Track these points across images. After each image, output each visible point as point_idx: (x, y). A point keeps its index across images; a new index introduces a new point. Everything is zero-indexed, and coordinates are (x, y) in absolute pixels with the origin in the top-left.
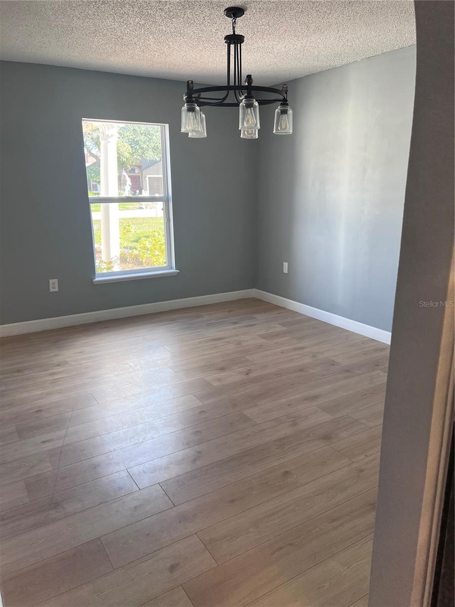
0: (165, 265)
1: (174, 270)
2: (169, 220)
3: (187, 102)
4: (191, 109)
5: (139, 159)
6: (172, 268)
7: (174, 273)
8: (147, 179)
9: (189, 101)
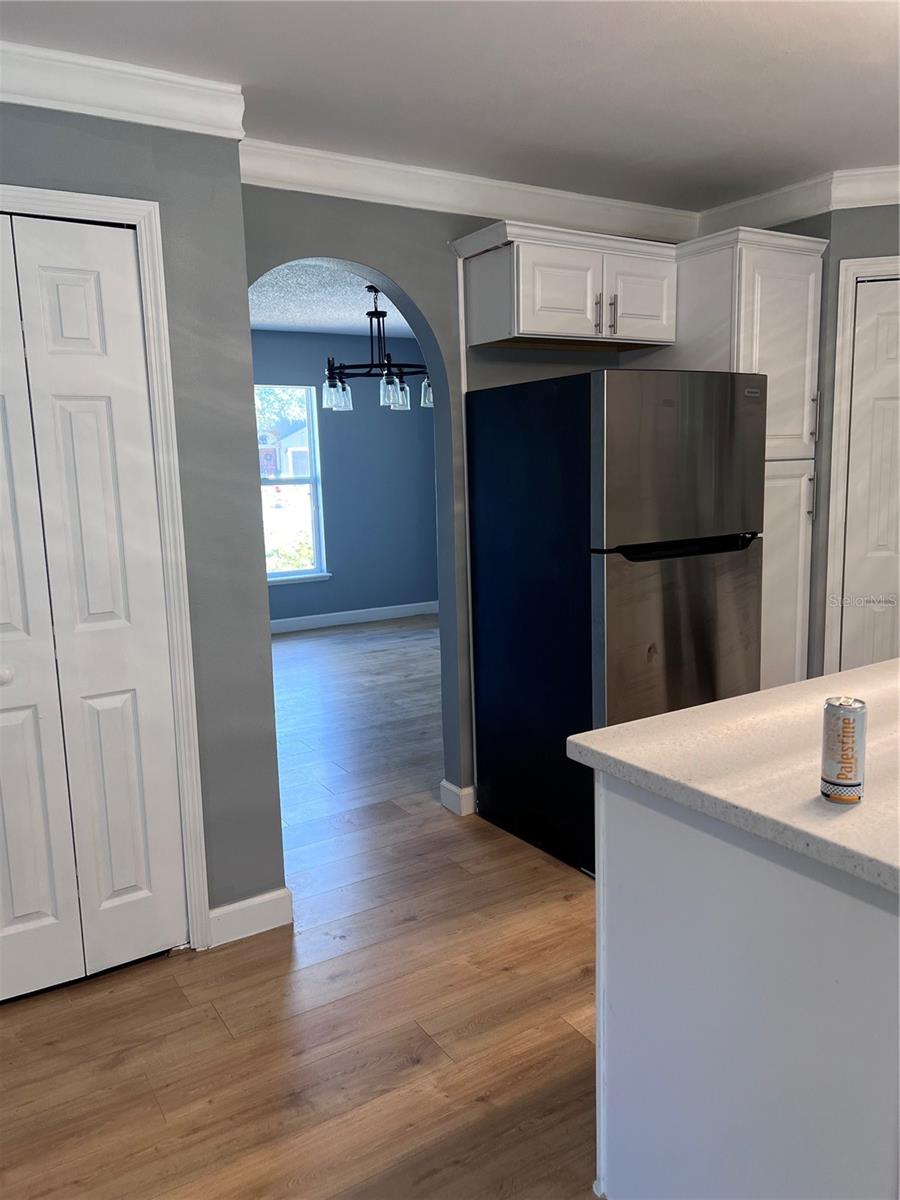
0: (313, 567)
1: (325, 573)
2: (317, 508)
3: (329, 378)
4: (333, 385)
5: (274, 420)
6: (321, 571)
7: (326, 576)
8: (289, 454)
9: (331, 378)
